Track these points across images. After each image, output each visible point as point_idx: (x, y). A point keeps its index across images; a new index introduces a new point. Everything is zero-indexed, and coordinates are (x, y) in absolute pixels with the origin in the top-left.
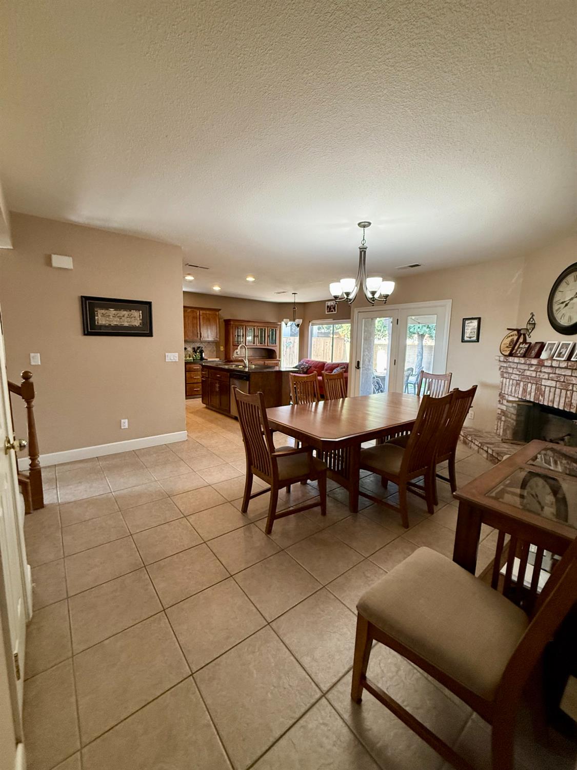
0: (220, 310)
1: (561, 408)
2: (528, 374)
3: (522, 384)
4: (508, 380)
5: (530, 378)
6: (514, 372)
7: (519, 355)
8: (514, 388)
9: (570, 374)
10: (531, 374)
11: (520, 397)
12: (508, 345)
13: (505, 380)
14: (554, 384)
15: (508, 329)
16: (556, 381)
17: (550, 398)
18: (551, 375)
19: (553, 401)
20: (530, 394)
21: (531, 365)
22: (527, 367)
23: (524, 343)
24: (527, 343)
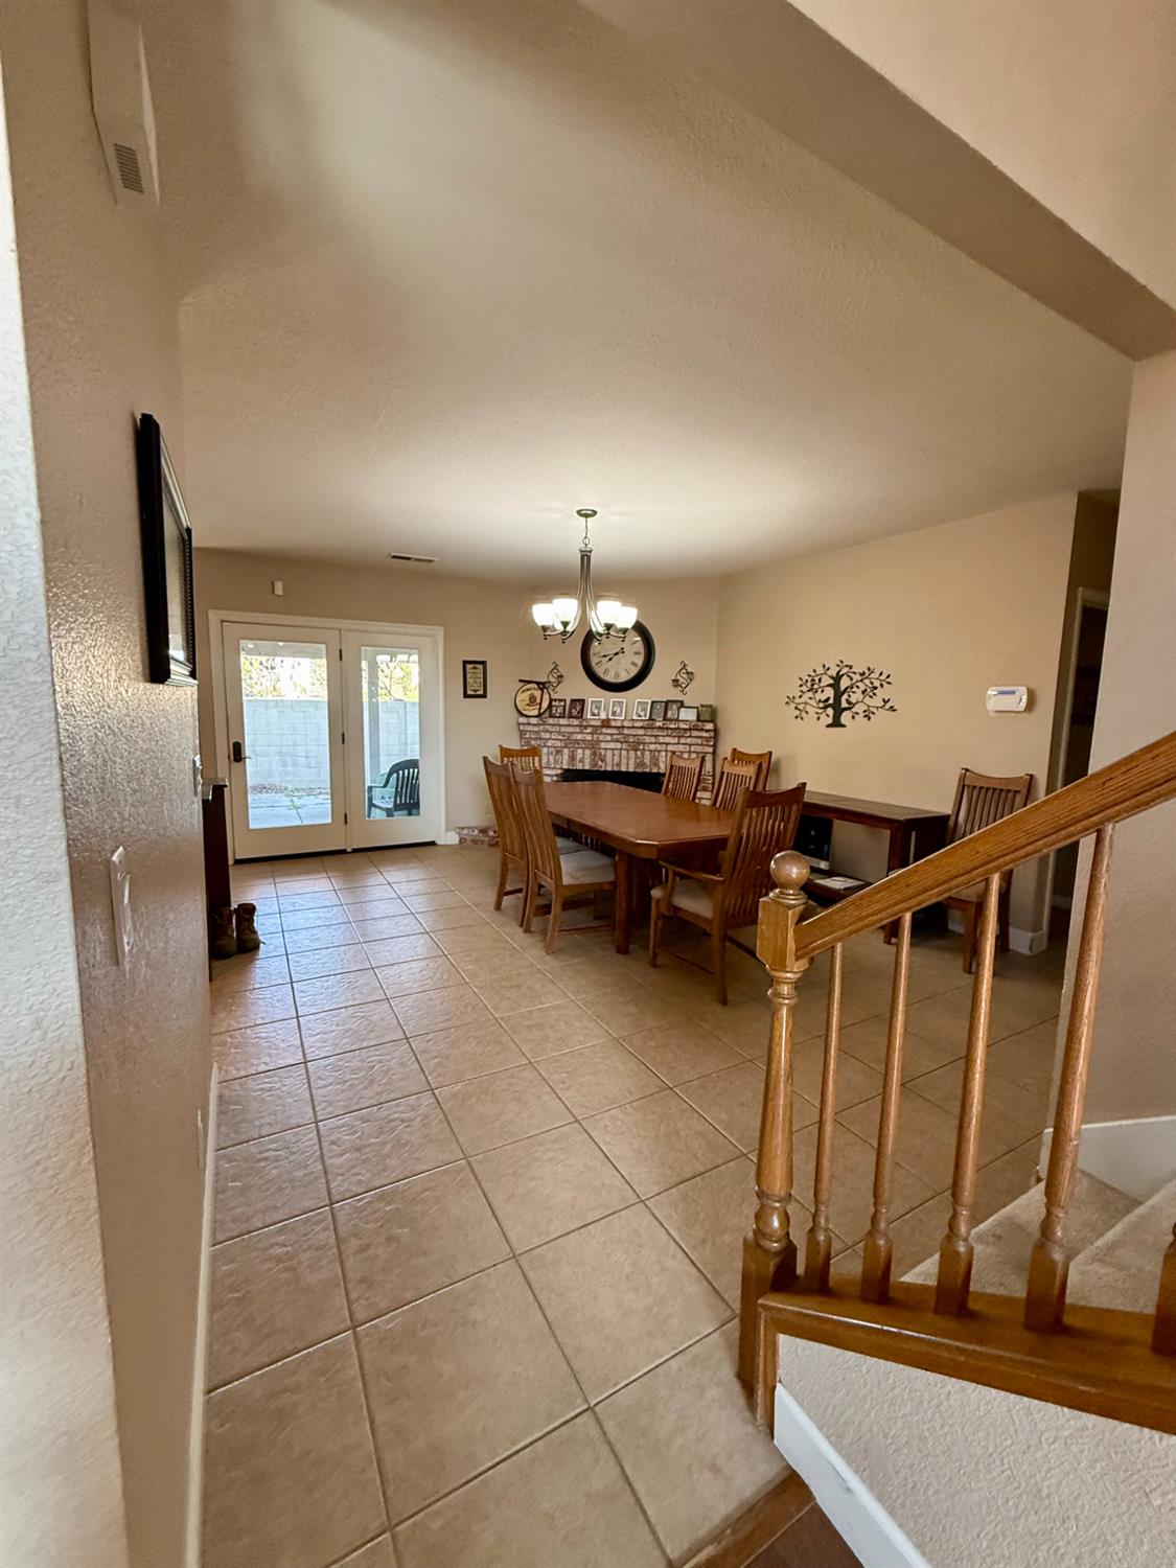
5: (580, 742)
6: (553, 737)
7: (557, 715)
10: (584, 737)
12: (528, 703)
14: (619, 745)
15: (521, 681)
16: (622, 743)
17: (615, 762)
18: (615, 737)
19: (619, 765)
20: (582, 761)
21: (586, 727)
22: (578, 730)
23: (555, 700)
24: (560, 700)
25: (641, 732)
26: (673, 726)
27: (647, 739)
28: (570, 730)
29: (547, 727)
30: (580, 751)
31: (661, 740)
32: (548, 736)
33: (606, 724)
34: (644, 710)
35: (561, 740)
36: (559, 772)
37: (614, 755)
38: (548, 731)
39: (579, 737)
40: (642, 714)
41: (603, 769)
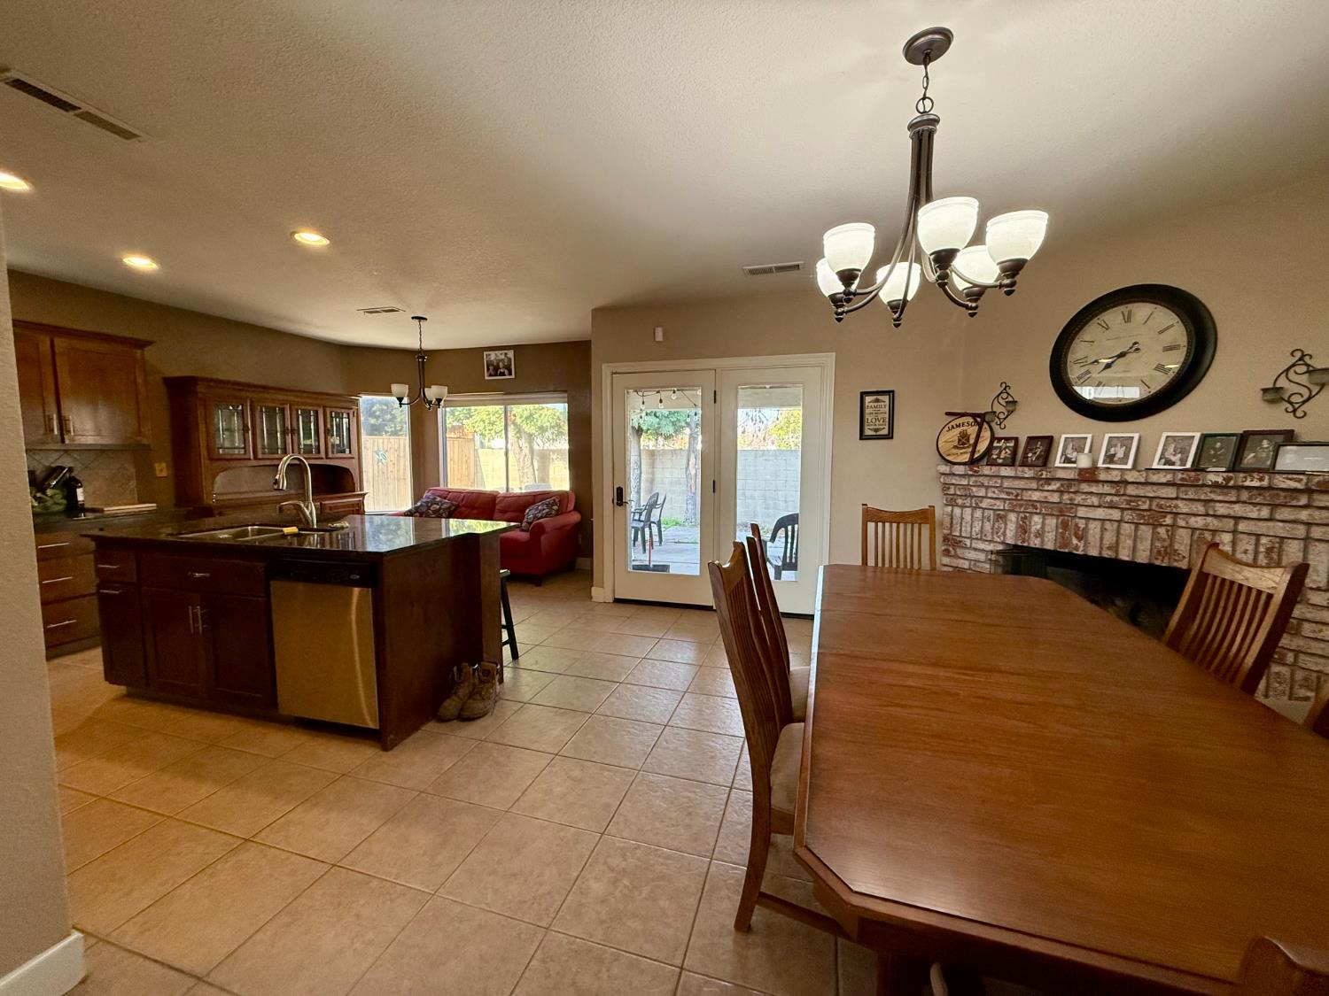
0: (150, 343)
1: (1143, 557)
2: (1035, 498)
3: (1012, 517)
4: (968, 511)
5: (1038, 505)
6: (990, 495)
7: (1000, 461)
8: (988, 526)
9: (1174, 496)
10: (1046, 497)
11: (1010, 541)
12: (956, 444)
13: (957, 511)
14: (1116, 514)
15: (947, 414)
16: (1123, 510)
17: (1106, 543)
18: (1108, 498)
19: (1115, 547)
20: (1039, 534)
21: (1048, 481)
22: (1034, 485)
23: (999, 440)
24: (1007, 439)
25: (1171, 492)
26: (1256, 484)
27: (1183, 507)
28: (1021, 484)
29: (981, 479)
30: (1036, 519)
31: (1221, 509)
32: (982, 492)
33: (1089, 475)
34: (1184, 452)
35: (1005, 500)
36: (1001, 547)
37: (1103, 530)
38: (982, 485)
39: (1036, 496)
40: (1176, 459)
41: (1080, 552)
